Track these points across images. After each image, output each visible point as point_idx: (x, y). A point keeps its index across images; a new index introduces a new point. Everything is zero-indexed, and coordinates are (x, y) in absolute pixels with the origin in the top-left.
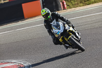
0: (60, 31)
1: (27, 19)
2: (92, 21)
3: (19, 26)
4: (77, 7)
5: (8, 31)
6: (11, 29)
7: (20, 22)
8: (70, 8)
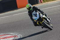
0: (37, 18)
1: (19, 9)
2: (57, 10)
3: (15, 13)
4: (49, 1)
5: (8, 16)
6: (10, 14)
7: (15, 10)
8: (45, 2)
